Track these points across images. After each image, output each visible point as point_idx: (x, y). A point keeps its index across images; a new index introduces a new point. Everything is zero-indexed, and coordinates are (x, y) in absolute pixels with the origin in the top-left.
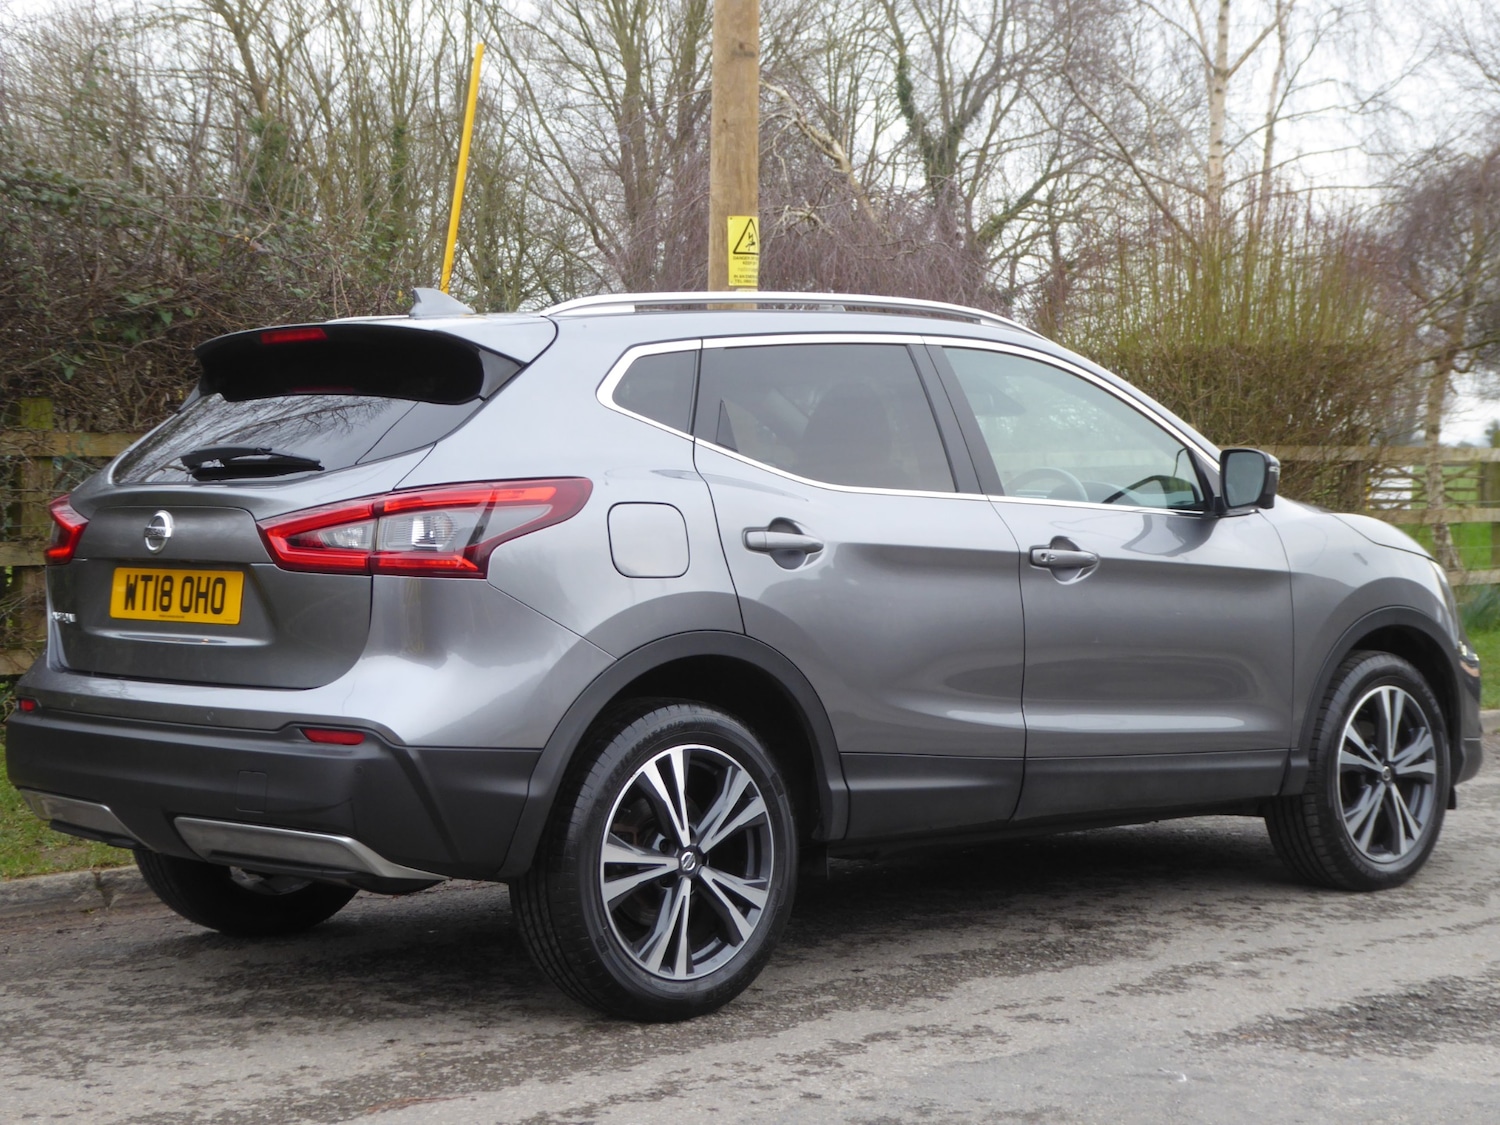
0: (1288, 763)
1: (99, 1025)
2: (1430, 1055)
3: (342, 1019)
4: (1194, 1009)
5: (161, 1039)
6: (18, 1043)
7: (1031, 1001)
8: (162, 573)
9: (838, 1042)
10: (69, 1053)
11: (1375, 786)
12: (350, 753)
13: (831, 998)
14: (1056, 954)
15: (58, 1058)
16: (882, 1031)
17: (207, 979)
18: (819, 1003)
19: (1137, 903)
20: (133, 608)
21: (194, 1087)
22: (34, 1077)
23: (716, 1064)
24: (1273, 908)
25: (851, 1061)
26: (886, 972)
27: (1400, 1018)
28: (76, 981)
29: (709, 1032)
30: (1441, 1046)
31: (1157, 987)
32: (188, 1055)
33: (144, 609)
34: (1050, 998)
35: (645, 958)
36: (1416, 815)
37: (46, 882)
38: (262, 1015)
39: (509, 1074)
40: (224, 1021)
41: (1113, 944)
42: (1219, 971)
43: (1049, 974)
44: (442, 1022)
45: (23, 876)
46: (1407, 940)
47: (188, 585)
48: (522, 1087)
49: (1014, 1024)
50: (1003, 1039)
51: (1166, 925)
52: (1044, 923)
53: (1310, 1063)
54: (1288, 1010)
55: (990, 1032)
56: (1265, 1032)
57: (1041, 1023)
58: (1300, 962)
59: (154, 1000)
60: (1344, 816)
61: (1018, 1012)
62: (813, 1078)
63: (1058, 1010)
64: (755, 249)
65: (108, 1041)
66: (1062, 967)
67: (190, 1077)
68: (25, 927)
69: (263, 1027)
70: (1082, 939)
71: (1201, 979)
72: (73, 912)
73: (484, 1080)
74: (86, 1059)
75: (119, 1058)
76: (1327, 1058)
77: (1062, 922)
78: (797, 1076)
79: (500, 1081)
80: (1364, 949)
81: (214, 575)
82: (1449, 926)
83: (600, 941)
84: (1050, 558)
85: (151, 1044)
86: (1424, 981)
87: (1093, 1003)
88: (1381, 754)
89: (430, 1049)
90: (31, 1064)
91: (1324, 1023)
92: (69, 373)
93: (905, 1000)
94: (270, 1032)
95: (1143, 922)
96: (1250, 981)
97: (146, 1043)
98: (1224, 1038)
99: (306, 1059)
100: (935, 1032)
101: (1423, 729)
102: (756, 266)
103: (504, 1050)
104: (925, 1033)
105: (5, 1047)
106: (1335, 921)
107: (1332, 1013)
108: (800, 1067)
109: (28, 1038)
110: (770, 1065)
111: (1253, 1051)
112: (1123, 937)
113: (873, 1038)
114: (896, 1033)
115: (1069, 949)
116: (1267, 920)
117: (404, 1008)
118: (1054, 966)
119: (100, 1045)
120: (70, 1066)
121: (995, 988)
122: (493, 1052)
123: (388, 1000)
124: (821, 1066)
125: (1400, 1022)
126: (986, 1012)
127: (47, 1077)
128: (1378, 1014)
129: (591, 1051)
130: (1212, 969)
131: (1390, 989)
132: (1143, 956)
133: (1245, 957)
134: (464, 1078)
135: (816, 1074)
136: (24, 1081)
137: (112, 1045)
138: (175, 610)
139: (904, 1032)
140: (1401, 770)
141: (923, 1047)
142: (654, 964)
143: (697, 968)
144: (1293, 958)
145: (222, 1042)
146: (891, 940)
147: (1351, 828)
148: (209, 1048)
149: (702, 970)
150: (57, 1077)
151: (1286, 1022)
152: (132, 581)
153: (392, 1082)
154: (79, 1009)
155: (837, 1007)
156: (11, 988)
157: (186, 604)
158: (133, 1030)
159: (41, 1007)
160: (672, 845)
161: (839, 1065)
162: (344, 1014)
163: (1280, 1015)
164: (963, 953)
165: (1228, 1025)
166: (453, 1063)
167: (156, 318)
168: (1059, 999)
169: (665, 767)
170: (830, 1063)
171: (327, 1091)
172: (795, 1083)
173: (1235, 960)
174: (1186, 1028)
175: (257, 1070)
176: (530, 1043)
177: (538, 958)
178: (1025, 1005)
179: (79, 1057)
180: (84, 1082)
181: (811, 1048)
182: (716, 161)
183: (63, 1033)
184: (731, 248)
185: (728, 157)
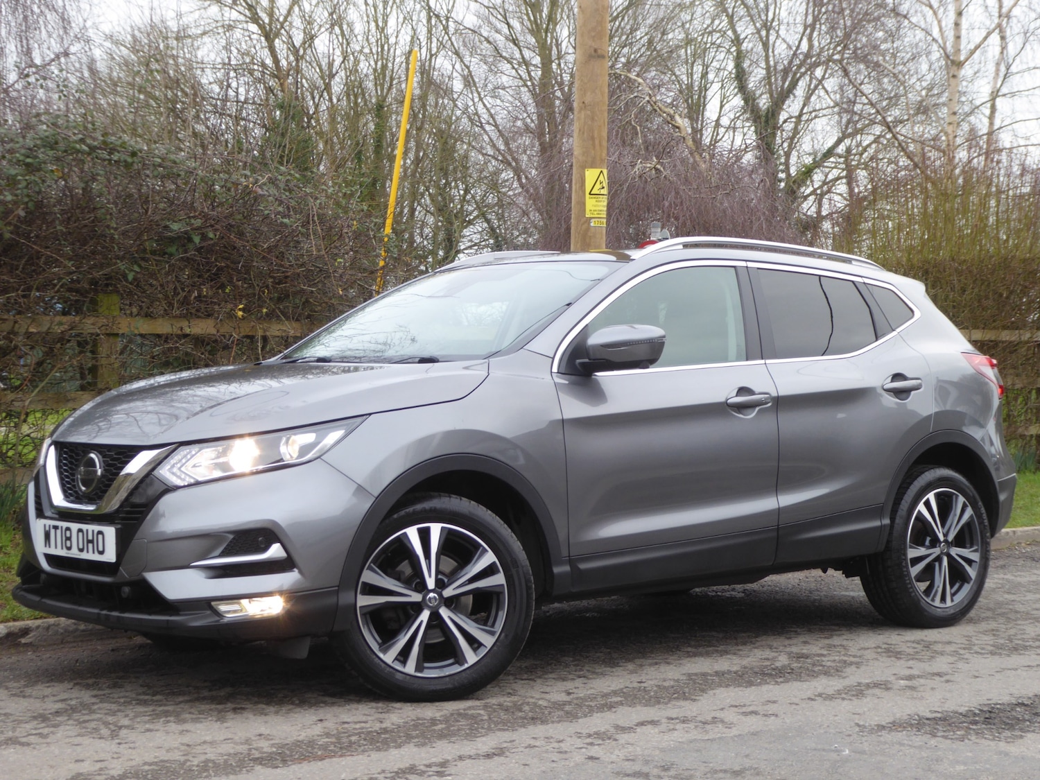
1: (131, 707)
2: (1021, 741)
3: (291, 707)
4: (866, 709)
5: (170, 716)
6: (77, 718)
7: (755, 703)
9: (618, 726)
10: (110, 724)
13: (619, 699)
14: (780, 674)
15: (102, 727)
16: (649, 719)
17: (205, 681)
18: (611, 702)
21: (188, 745)
22: (84, 738)
23: (534, 738)
25: (624, 738)
26: (660, 683)
27: (1008, 718)
28: (120, 681)
30: (1029, 735)
31: (844, 696)
32: (187, 726)
34: (768, 701)
38: (238, 703)
39: (396, 741)
40: (213, 706)
41: (820, 668)
42: (890, 686)
43: (771, 687)
44: (357, 709)
46: (1026, 668)
48: (402, 749)
49: (740, 717)
50: (729, 726)
51: (860, 657)
52: (776, 654)
53: (936, 744)
54: (930, 711)
55: (722, 721)
56: (911, 725)
57: (758, 716)
58: (947, 681)
59: (169, 693)
61: (744, 709)
62: (596, 747)
63: (772, 708)
64: (605, 191)
65: (136, 717)
66: (782, 682)
67: (186, 739)
68: (90, 647)
69: (238, 710)
70: (799, 665)
71: (877, 691)
72: (122, 638)
73: (378, 745)
74: (120, 727)
75: (141, 727)
76: (949, 742)
77: (789, 653)
78: (585, 746)
79: (388, 745)
80: (994, 674)
85: (163, 719)
86: (1031, 695)
87: (797, 704)
89: (346, 726)
90: (84, 730)
91: (954, 720)
92: (130, 277)
93: (670, 701)
94: (242, 713)
95: (845, 655)
96: (909, 693)
97: (160, 718)
98: (881, 728)
99: (263, 730)
100: (685, 721)
102: (605, 204)
103: (394, 727)
104: (678, 721)
106: (980, 656)
107: (961, 714)
108: (589, 740)
109: (84, 715)
110: (569, 739)
111: (901, 736)
112: (829, 664)
113: (642, 724)
114: (658, 721)
115: (789, 671)
116: (933, 655)
117: (333, 700)
118: (777, 682)
119: (130, 719)
120: (109, 732)
121: (733, 694)
122: (387, 728)
123: (322, 695)
124: (604, 740)
125: (1007, 721)
126: (722, 709)
127: (94, 738)
128: (993, 715)
129: (452, 728)
130: (885, 685)
131: (1006, 699)
132: (839, 676)
133: (910, 678)
134: (365, 743)
135: (599, 745)
136: (78, 740)
137: (138, 720)
139: (664, 720)
141: (674, 729)
144: (943, 679)
145: (210, 719)
146: (668, 663)
148: (201, 722)
150: (100, 738)
151: (927, 719)
153: (317, 744)
154: (119, 698)
155: (622, 704)
156: (76, 684)
158: (153, 711)
159: (95, 696)
161: (616, 740)
162: (293, 703)
163: (924, 714)
164: (716, 672)
165: (886, 720)
166: (360, 733)
167: (190, 240)
168: (774, 702)
170: (609, 739)
171: (274, 750)
172: (584, 750)
173: (902, 679)
174: (857, 721)
175: (230, 736)
176: (413, 723)
178: (750, 705)
179: (116, 726)
180: (117, 741)
181: (599, 729)
182: (578, 130)
183: (106, 711)
184: (588, 191)
185: (586, 128)
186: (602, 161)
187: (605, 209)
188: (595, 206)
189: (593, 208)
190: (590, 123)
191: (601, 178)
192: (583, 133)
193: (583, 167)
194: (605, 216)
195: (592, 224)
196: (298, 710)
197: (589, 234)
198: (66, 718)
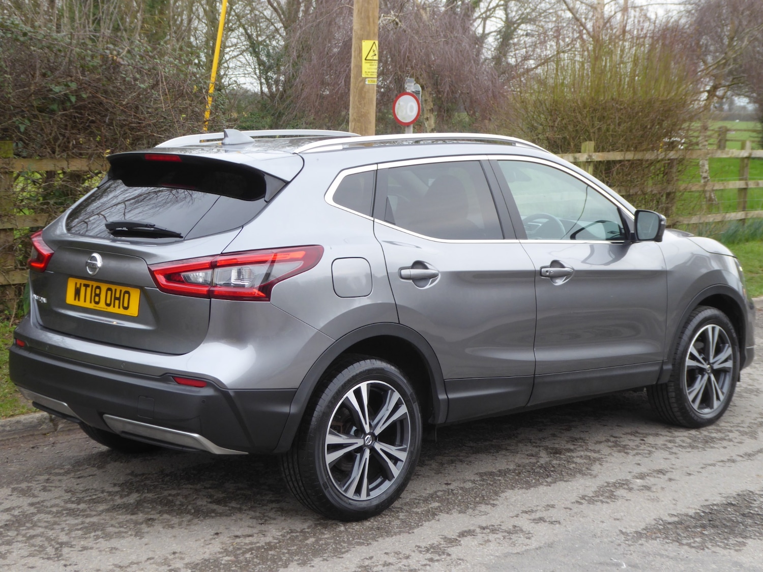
0: (662, 368)
1: (64, 519)
2: (745, 548)
3: (189, 516)
4: (622, 514)
5: (98, 530)
6: (24, 532)
7: (539, 508)
8: (95, 284)
9: (446, 538)
10: (52, 540)
11: (703, 376)
12: (199, 392)
13: (436, 504)
14: (546, 474)
15: (46, 544)
16: (467, 529)
17: (115, 485)
18: (432, 508)
19: (582, 436)
20: (79, 300)
21: (120, 567)
22: (36, 558)
23: (386, 553)
24: (650, 440)
25: (454, 551)
26: (462, 485)
27: (725, 519)
28: (47, 485)
29: (378, 528)
30: (749, 542)
32: (114, 543)
33: (85, 301)
34: (548, 506)
35: (346, 491)
36: (721, 388)
37: (25, 419)
38: (148, 513)
40: (129, 517)
41: (574, 465)
42: (631, 486)
43: (545, 488)
44: (241, 520)
45: (12, 416)
46: (721, 464)
47: (109, 293)
48: (289, 569)
49: (533, 524)
50: (528, 536)
51: (599, 452)
52: (536, 450)
53: (686, 555)
54: (669, 514)
55: (522, 531)
57: (546, 524)
58: (670, 480)
59: (90, 500)
60: (687, 392)
61: (533, 516)
62: (436, 563)
63: (553, 514)
64: (376, 58)
65: (70, 531)
66: (551, 483)
67: (117, 559)
68: (15, 444)
69: (149, 521)
70: (558, 462)
71: (620, 492)
72: (38, 435)
73: (269, 563)
74: (62, 544)
75: (78, 545)
76: (693, 550)
77: (546, 448)
78: (428, 563)
79: (277, 564)
80: (700, 470)
81: (124, 289)
82: (741, 454)
83: (325, 484)
84: (550, 273)
85: (93, 534)
86: (735, 494)
87: (571, 509)
88: (706, 359)
89: (238, 540)
90: (33, 549)
91: (688, 523)
92: (22, 128)
93: (475, 506)
94: (153, 526)
95: (587, 450)
96: (647, 493)
97: (90, 533)
98: (639, 535)
99: (176, 547)
100: (494, 531)
101: (727, 345)
102: (376, 67)
103: (275, 541)
104: (489, 531)
105: (17, 535)
106: (684, 450)
107: (691, 517)
108: (429, 556)
109: (29, 528)
110: (413, 554)
111: (656, 544)
112: (578, 460)
113: (463, 534)
114: (474, 531)
115: (552, 469)
116: (650, 449)
117: (219, 508)
118: (547, 482)
119: (67, 534)
120: (54, 550)
121: (519, 497)
122: (270, 542)
123: (211, 503)
124: (440, 555)
125: (725, 523)
126: (517, 516)
127: (43, 558)
128: (714, 517)
129: (321, 542)
130: (627, 485)
131: (718, 500)
132: (591, 475)
133: (642, 476)
135: (438, 561)
136: (31, 561)
137: (73, 534)
138: (102, 304)
139: (478, 530)
140: (716, 366)
141: (489, 541)
142: (350, 494)
143: (371, 493)
144: (666, 477)
145: (130, 533)
146: (461, 461)
147: (691, 398)
148: (123, 537)
149: (374, 494)
150: (48, 559)
151: (669, 523)
152: (78, 286)
153: (221, 564)
154: (51, 507)
155: (441, 511)
156: (14, 490)
157: (108, 302)
158: (83, 523)
159: (32, 505)
160: (360, 432)
161: (449, 555)
162: (189, 512)
163: (666, 519)
164: (500, 471)
165: (640, 527)
166: (251, 549)
167: (68, 100)
168: (553, 506)
169: (358, 393)
170: (443, 553)
172: (428, 567)
173: (637, 478)
174: (620, 528)
175: (151, 555)
176: (288, 536)
177: (291, 490)
178: (536, 511)
179: (58, 543)
180: (63, 562)
181: (433, 542)
182: (357, 11)
183: (46, 524)
184: (364, 58)
185: (363, 9)
186: (375, 34)
187: (376, 71)
188: (369, 69)
189: (367, 71)
190: (366, 5)
191: (374, 48)
192: (361, 13)
193: (361, 39)
194: (376, 76)
195: (367, 83)
196: (196, 521)
197: (365, 90)
198: (16, 533)
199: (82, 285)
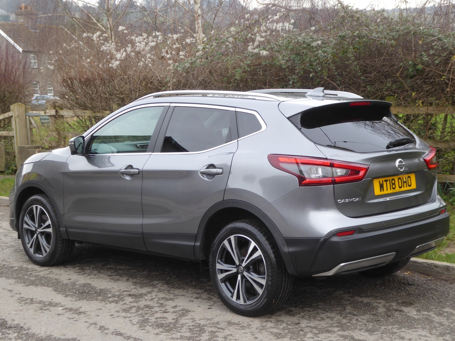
8: (391, 178)
20: (383, 191)
33: (387, 190)
47: (400, 180)
138: (397, 188)
152: (381, 182)
157: (400, 186)
199: (384, 181)
